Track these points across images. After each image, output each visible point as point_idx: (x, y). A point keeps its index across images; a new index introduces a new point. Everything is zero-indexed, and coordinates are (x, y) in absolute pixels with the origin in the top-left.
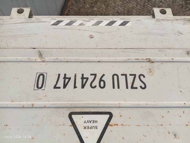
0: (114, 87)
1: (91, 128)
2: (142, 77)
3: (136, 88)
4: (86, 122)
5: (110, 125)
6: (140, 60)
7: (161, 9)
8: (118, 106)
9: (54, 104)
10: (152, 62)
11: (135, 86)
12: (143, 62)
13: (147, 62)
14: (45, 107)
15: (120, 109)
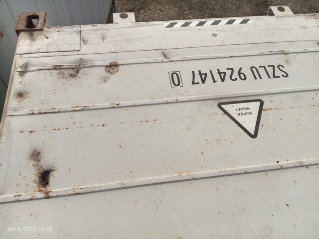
0: (256, 78)
1: (245, 114)
2: (281, 67)
3: (279, 77)
4: (238, 109)
5: (264, 110)
6: (274, 53)
7: (278, 6)
8: (266, 93)
9: (198, 97)
10: (287, 54)
11: (276, 75)
12: (277, 54)
13: (281, 54)
14: (190, 101)
15: (269, 96)
